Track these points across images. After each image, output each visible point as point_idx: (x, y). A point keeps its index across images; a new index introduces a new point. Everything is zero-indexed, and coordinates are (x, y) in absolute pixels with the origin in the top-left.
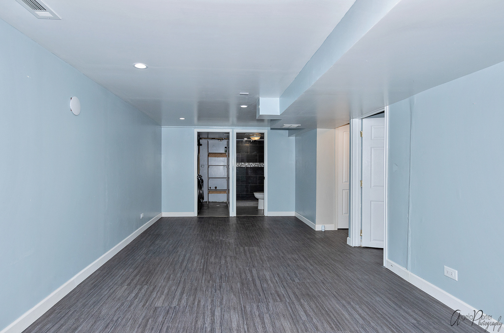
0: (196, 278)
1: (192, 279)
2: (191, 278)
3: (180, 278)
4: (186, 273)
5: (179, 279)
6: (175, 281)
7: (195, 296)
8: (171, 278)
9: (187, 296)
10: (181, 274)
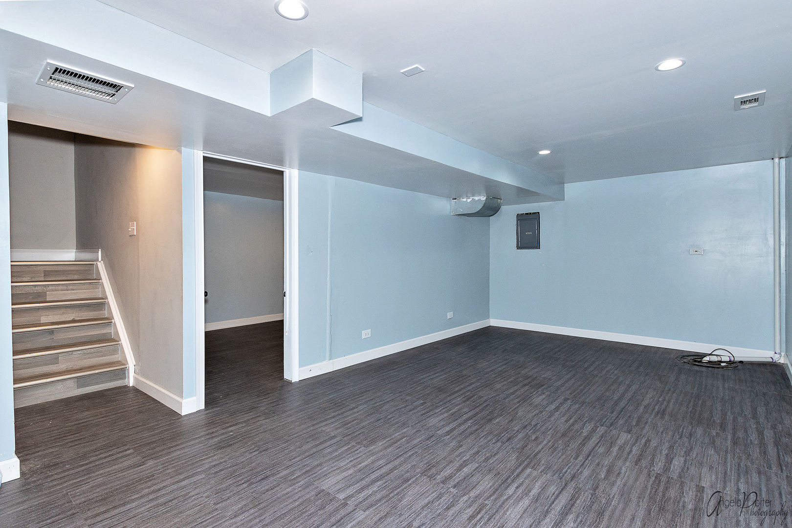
0: (553, 453)
1: (562, 455)
2: (564, 456)
3: (584, 465)
4: (569, 471)
5: (587, 461)
6: (597, 461)
7: (569, 428)
8: (605, 470)
9: (582, 432)
10: (581, 472)
